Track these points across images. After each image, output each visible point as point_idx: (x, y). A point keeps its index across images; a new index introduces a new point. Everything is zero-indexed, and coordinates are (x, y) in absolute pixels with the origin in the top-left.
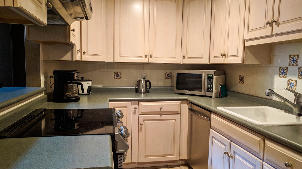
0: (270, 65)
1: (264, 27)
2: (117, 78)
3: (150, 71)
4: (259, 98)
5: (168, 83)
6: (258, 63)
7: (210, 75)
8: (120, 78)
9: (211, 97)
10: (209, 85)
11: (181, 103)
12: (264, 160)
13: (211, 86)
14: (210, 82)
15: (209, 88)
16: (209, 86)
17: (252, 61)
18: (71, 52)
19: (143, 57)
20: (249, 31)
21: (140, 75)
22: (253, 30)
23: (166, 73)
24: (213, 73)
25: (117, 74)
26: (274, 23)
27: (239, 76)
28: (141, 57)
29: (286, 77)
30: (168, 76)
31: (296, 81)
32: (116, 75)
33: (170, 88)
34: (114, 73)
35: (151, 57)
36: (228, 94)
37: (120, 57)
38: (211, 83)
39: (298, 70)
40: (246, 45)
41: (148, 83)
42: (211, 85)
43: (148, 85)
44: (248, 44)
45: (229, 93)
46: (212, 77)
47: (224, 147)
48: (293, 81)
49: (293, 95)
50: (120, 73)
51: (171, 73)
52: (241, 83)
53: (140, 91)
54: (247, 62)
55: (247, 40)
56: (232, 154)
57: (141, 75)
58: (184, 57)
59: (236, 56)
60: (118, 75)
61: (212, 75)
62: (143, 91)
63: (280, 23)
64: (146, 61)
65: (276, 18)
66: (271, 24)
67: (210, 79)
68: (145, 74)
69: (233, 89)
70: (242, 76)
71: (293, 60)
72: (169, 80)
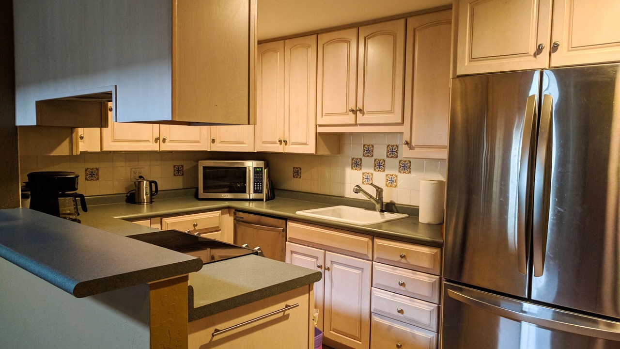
0: (339, 155)
1: (346, 114)
2: (91, 180)
3: (149, 163)
4: (326, 196)
5: (178, 183)
6: (330, 154)
7: (258, 168)
8: (98, 179)
9: (262, 200)
10: (257, 183)
11: (222, 214)
12: (373, 260)
13: (259, 185)
14: (258, 178)
15: (257, 188)
16: (257, 185)
17: (324, 151)
18: (69, 140)
19: (151, 141)
20: (324, 114)
21: (132, 172)
22: (328, 114)
23: (174, 167)
24: (263, 166)
25: (92, 172)
26: (358, 112)
27: (294, 168)
28: (148, 141)
29: (361, 169)
30: (178, 170)
31: (372, 174)
32: (90, 174)
33: (183, 190)
34: (86, 170)
35: (164, 140)
36: (276, 194)
37: (113, 141)
38: (260, 179)
39: (373, 162)
40: (318, 132)
41: (153, 185)
42: (259, 183)
43: (154, 189)
44: (320, 130)
45: (276, 192)
46: (261, 171)
47: (314, 260)
48: (368, 174)
49: (375, 189)
50: (97, 169)
51: (182, 166)
52: (297, 177)
53: (141, 199)
54: (320, 153)
55: (320, 126)
56: (328, 265)
57: (135, 172)
58: (213, 141)
59: (305, 144)
60: (94, 174)
61: (262, 168)
62: (147, 200)
63: (365, 112)
64: (155, 147)
65: (360, 106)
66: (354, 112)
67: (258, 175)
68: (142, 169)
69: (284, 187)
70: (297, 168)
71: (368, 151)
72: (180, 178)
